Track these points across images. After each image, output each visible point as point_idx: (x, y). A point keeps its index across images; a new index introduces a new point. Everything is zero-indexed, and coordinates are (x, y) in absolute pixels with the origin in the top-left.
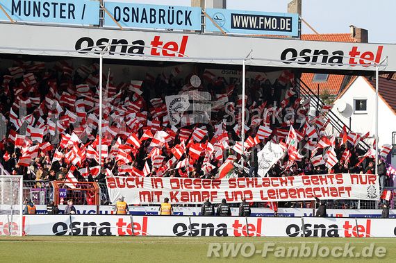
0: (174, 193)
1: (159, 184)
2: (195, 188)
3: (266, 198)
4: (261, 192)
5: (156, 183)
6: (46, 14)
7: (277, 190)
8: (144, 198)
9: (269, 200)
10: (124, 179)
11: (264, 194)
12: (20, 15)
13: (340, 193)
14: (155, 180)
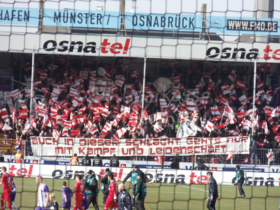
0: (82, 148)
1: (70, 142)
2: (99, 145)
3: (154, 154)
4: (151, 149)
5: (68, 142)
6: (80, 21)
7: (164, 148)
8: (59, 152)
9: (156, 155)
10: (44, 139)
11: (153, 150)
12: (60, 22)
13: (216, 150)
14: (67, 139)
